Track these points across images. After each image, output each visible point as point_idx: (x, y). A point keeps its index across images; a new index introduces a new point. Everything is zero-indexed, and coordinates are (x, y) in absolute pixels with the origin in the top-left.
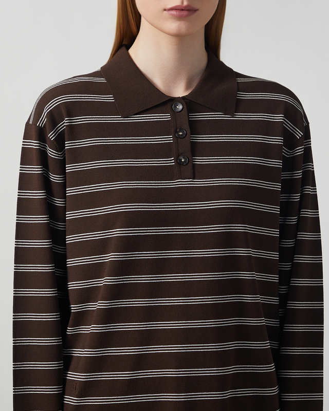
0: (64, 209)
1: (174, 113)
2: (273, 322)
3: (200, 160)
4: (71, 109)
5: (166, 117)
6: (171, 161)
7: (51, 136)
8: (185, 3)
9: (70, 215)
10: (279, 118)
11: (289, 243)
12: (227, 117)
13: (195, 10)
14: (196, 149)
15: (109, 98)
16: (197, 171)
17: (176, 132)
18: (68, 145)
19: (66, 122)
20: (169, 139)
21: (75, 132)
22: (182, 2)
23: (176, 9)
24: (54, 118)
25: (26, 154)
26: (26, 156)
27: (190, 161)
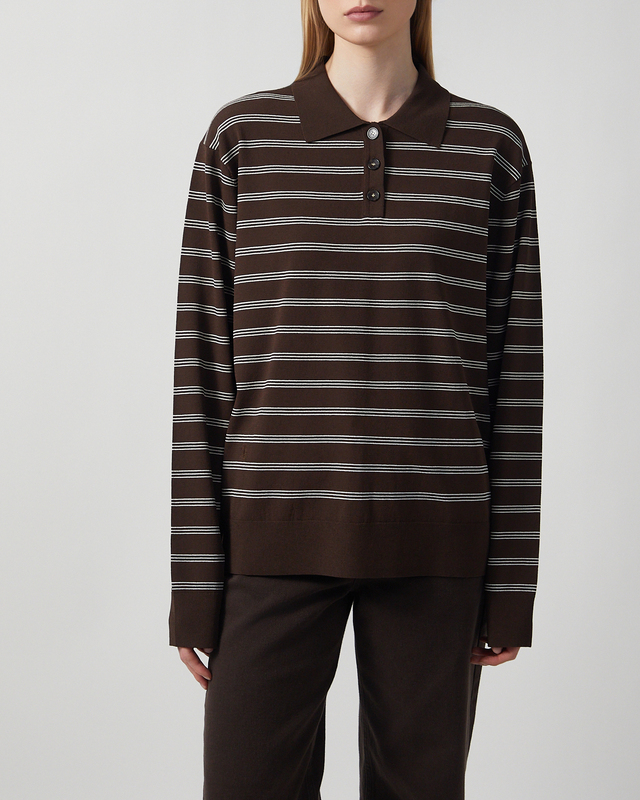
0: (234, 245)
1: (368, 141)
2: (481, 392)
3: (393, 197)
4: (246, 131)
5: (359, 145)
6: (359, 196)
7: (224, 159)
8: (364, 4)
9: (240, 252)
10: (490, 152)
11: (500, 303)
12: (432, 149)
13: (380, 12)
14: (388, 183)
15: (295, 120)
16: (387, 209)
17: (369, 162)
18: (242, 171)
19: (240, 145)
20: (359, 170)
21: (250, 157)
22: (361, 3)
23: (356, 12)
24: (228, 140)
25: (197, 178)
26: (197, 181)
27: (382, 197)
